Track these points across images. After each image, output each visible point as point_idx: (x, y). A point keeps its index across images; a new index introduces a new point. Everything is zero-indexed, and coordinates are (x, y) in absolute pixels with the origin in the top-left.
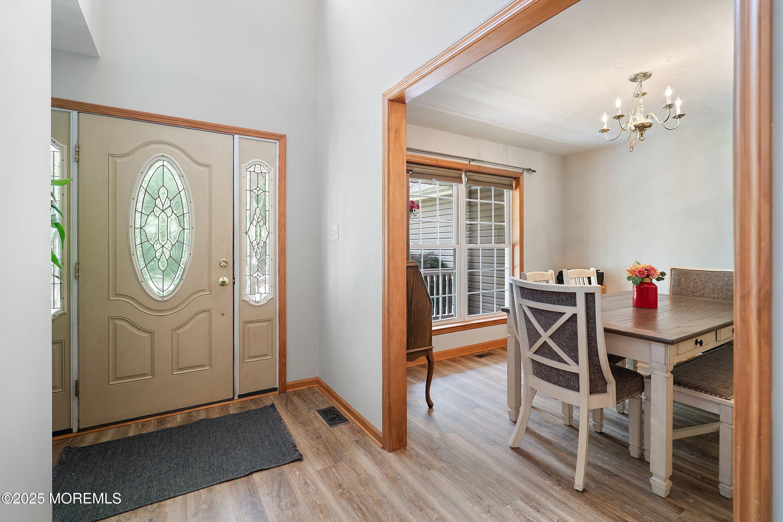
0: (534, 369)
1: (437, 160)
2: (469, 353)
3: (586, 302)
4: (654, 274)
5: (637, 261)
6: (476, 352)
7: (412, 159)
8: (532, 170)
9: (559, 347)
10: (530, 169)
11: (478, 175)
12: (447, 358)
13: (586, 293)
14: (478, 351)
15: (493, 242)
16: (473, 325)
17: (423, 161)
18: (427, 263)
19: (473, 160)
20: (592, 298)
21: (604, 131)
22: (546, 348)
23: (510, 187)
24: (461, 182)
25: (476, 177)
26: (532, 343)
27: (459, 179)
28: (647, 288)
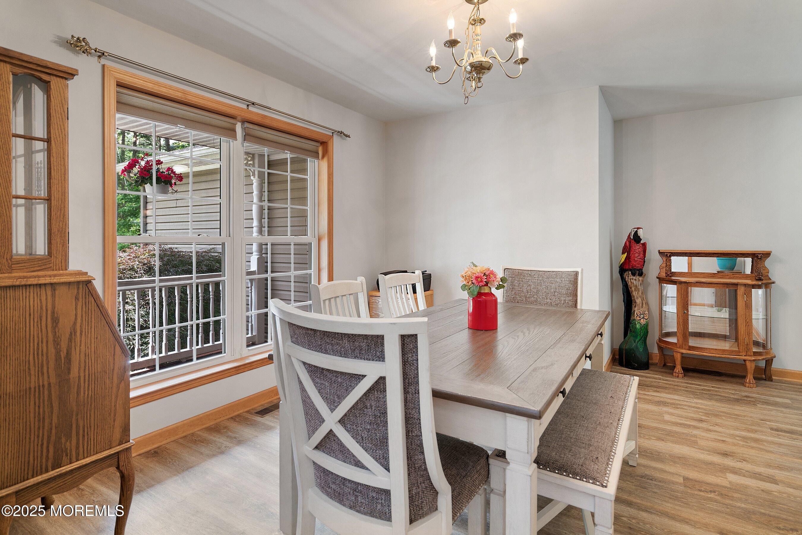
0: (317, 477)
1: (184, 92)
2: (246, 410)
3: (402, 351)
4: (494, 281)
5: (472, 262)
6: (260, 404)
7: (128, 80)
8: (344, 134)
9: (357, 441)
10: (341, 133)
11: (263, 129)
12: (204, 426)
13: (401, 335)
14: (263, 403)
15: (289, 234)
16: (254, 364)
17: (155, 88)
18: (203, 265)
19: (253, 104)
20: (413, 345)
21: (433, 69)
22: (334, 440)
23: (315, 154)
24: (235, 137)
25: (260, 133)
26: (312, 430)
27: (231, 132)
28: (486, 302)
